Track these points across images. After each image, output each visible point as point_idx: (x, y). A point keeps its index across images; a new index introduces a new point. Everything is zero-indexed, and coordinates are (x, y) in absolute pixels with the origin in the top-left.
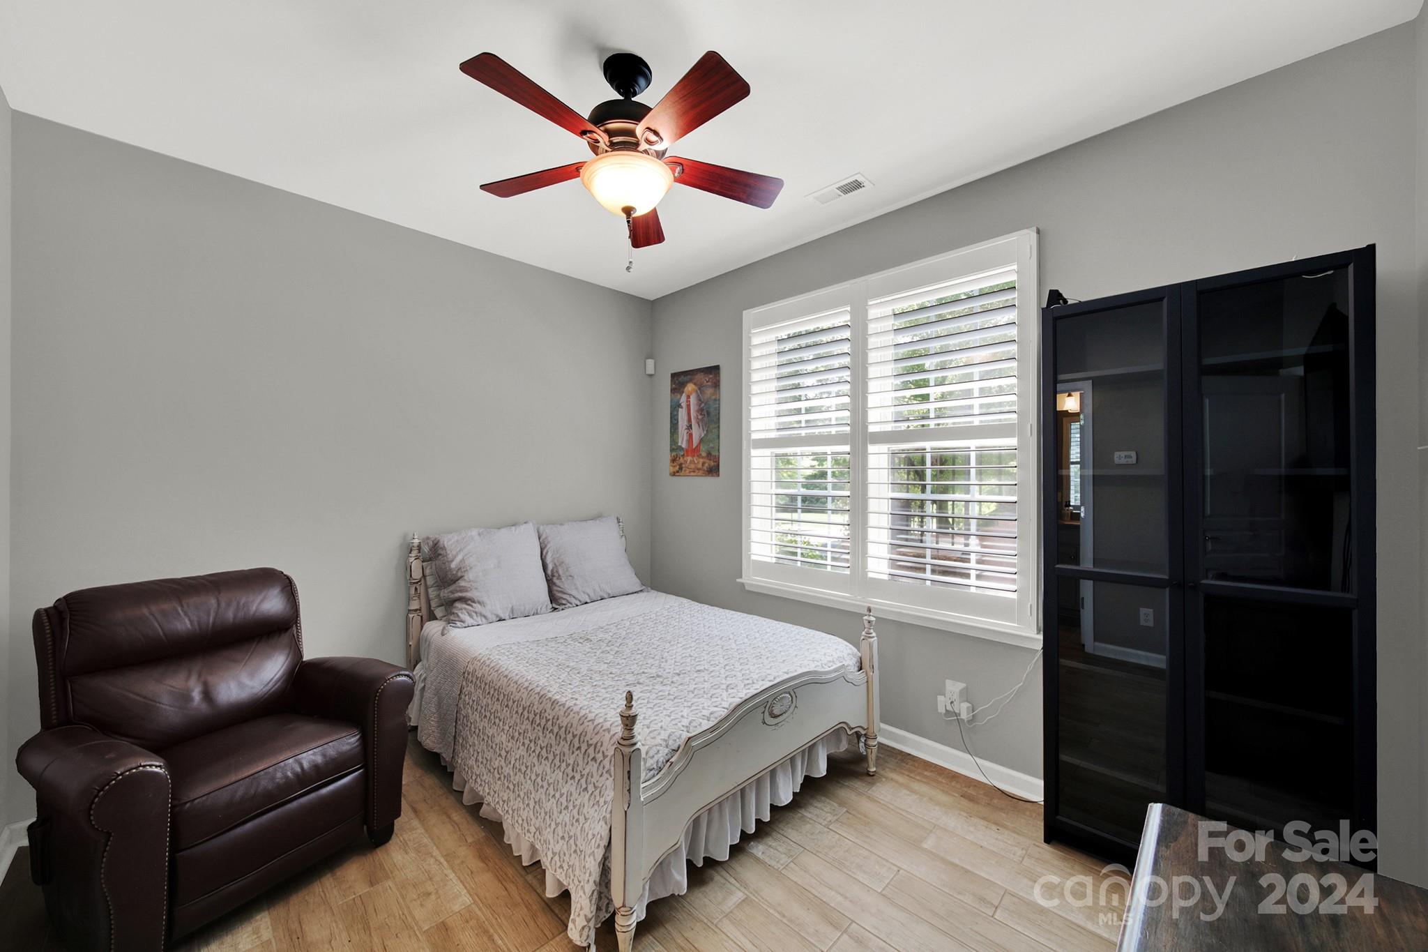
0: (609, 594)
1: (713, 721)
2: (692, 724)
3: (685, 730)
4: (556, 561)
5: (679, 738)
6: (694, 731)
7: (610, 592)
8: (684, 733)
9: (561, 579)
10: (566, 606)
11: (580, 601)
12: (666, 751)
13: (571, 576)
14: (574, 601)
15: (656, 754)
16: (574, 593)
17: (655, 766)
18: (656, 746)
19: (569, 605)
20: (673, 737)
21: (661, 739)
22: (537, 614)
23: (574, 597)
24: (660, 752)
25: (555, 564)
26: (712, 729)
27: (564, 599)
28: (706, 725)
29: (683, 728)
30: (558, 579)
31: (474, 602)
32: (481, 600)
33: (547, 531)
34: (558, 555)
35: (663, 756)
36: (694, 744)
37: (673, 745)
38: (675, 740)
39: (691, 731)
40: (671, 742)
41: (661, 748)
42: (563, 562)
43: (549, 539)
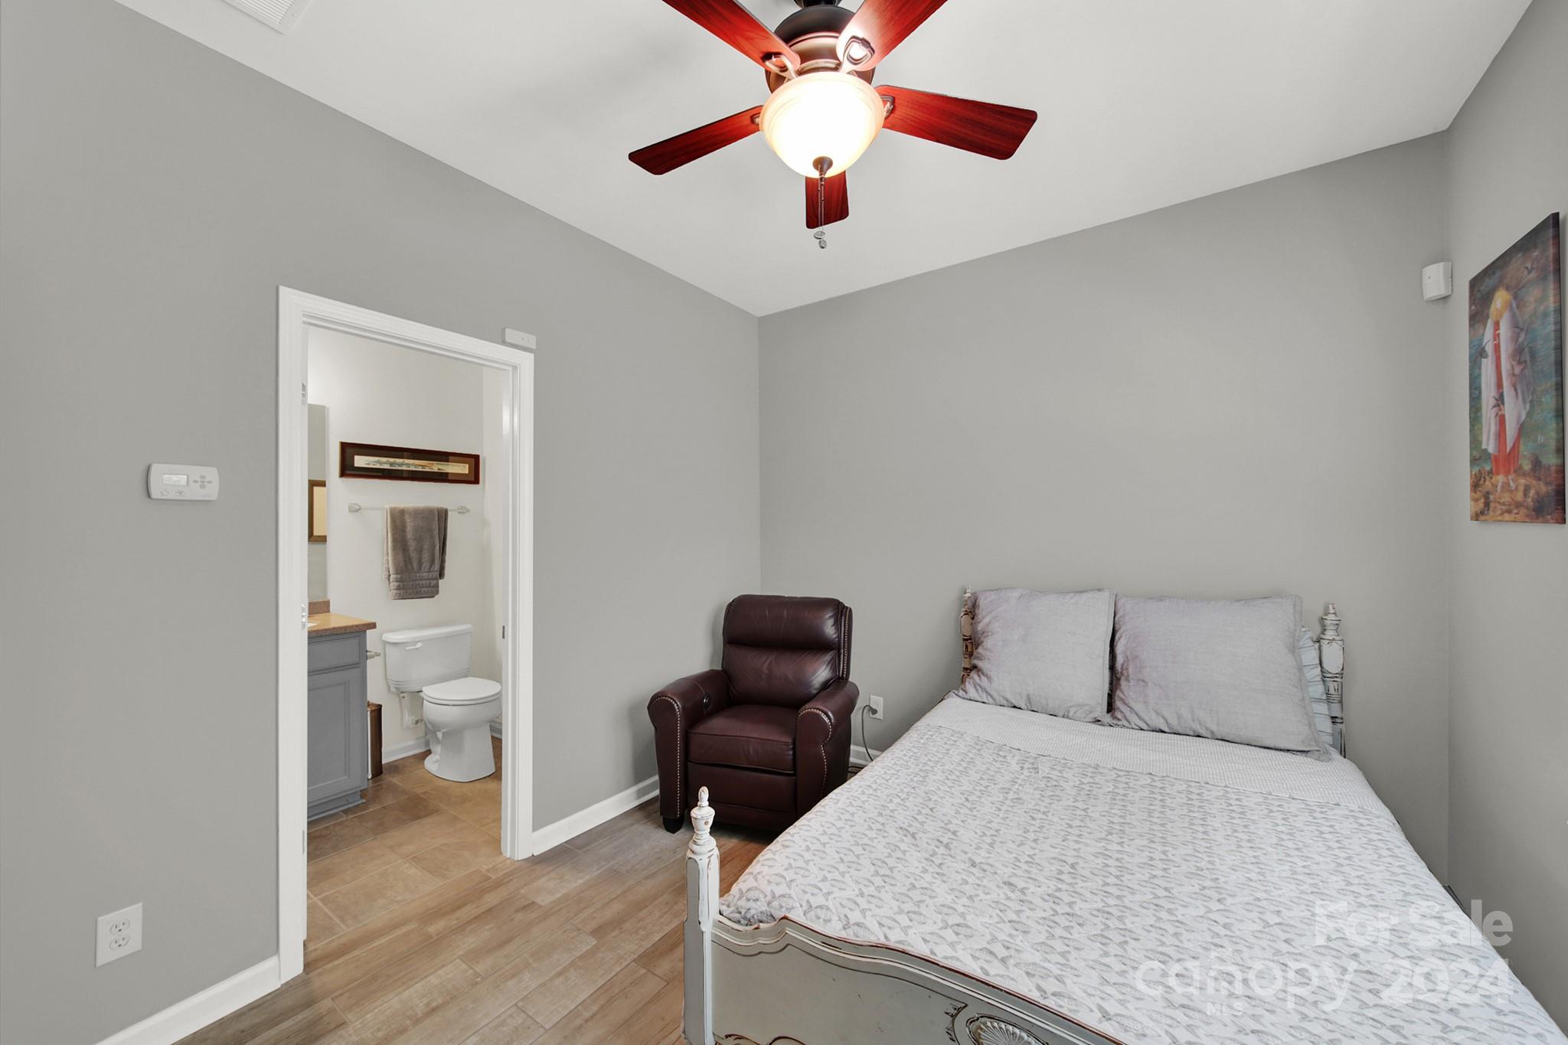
0: (1212, 732)
1: (848, 934)
2: (818, 910)
3: (805, 907)
4: (1128, 653)
5: (787, 909)
6: (812, 921)
7: (1214, 728)
8: (801, 910)
9: (1129, 682)
10: (1120, 723)
11: (1148, 725)
12: (764, 908)
13: (1143, 681)
14: (1134, 719)
15: (754, 900)
16: (1138, 707)
17: (743, 912)
18: (762, 892)
19: (1124, 722)
20: (784, 902)
21: (772, 891)
22: (1068, 717)
23: (1137, 714)
24: (758, 903)
25: (1127, 657)
26: (828, 941)
27: (1122, 712)
28: (834, 929)
29: (804, 904)
30: (1126, 680)
31: (983, 674)
32: (989, 673)
33: (1127, 606)
34: (1134, 645)
35: (756, 909)
36: (789, 931)
37: (775, 909)
38: (781, 907)
39: (808, 915)
40: (775, 904)
41: (763, 899)
42: (1137, 657)
43: (1127, 618)
